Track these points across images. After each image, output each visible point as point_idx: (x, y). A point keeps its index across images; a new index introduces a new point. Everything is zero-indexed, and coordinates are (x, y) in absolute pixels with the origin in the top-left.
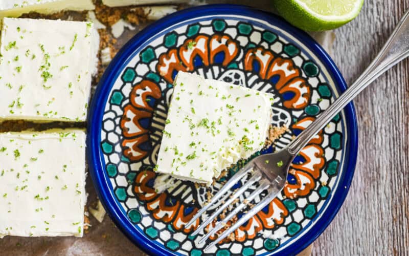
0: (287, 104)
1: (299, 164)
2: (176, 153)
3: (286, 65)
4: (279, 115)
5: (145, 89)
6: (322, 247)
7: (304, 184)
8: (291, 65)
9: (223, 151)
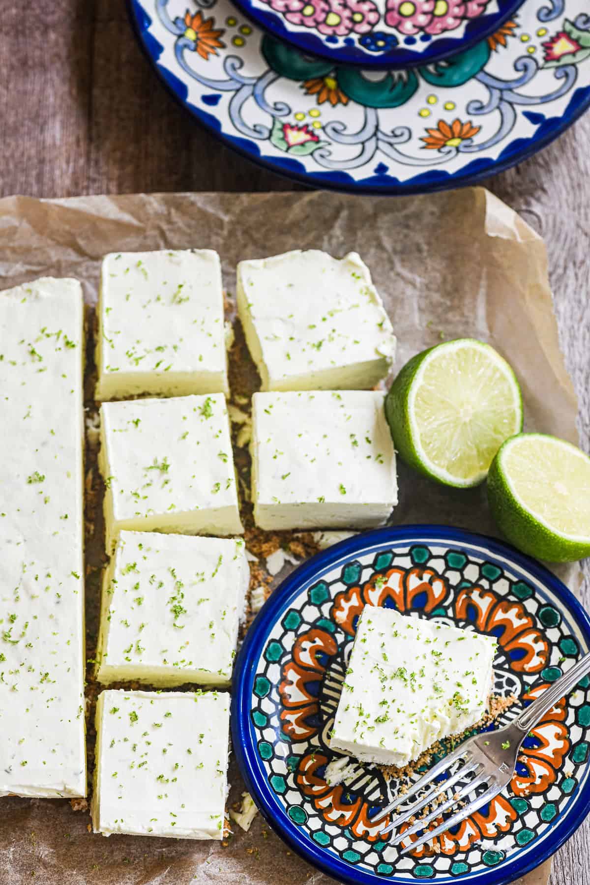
0: (516, 665)
1: (533, 749)
2: (361, 714)
3: (514, 611)
4: (504, 680)
5: (314, 642)
6: (565, 873)
7: (540, 777)
8: (522, 611)
9: (427, 714)
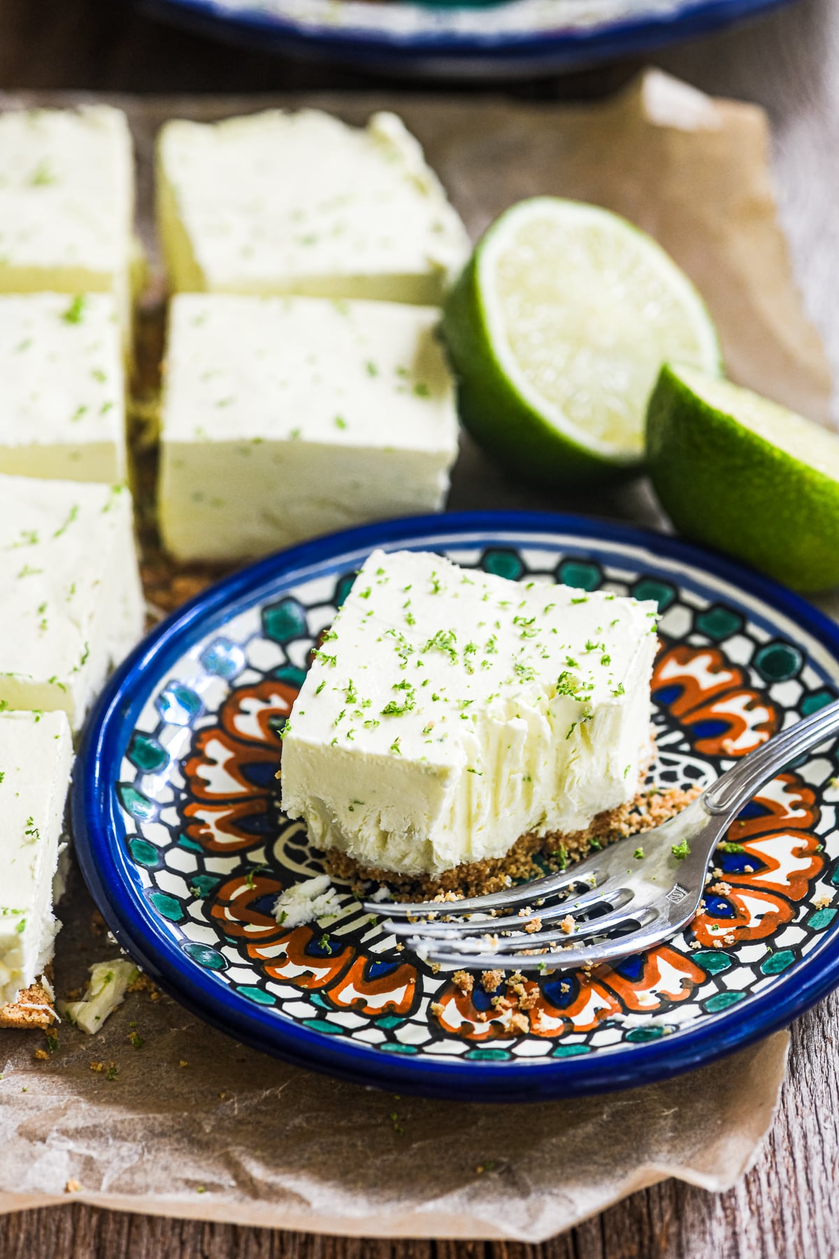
0: (707, 746)
1: (743, 872)
2: (350, 700)
3: (704, 661)
4: (679, 770)
5: (267, 701)
7: (758, 917)
8: (719, 661)
